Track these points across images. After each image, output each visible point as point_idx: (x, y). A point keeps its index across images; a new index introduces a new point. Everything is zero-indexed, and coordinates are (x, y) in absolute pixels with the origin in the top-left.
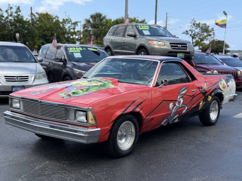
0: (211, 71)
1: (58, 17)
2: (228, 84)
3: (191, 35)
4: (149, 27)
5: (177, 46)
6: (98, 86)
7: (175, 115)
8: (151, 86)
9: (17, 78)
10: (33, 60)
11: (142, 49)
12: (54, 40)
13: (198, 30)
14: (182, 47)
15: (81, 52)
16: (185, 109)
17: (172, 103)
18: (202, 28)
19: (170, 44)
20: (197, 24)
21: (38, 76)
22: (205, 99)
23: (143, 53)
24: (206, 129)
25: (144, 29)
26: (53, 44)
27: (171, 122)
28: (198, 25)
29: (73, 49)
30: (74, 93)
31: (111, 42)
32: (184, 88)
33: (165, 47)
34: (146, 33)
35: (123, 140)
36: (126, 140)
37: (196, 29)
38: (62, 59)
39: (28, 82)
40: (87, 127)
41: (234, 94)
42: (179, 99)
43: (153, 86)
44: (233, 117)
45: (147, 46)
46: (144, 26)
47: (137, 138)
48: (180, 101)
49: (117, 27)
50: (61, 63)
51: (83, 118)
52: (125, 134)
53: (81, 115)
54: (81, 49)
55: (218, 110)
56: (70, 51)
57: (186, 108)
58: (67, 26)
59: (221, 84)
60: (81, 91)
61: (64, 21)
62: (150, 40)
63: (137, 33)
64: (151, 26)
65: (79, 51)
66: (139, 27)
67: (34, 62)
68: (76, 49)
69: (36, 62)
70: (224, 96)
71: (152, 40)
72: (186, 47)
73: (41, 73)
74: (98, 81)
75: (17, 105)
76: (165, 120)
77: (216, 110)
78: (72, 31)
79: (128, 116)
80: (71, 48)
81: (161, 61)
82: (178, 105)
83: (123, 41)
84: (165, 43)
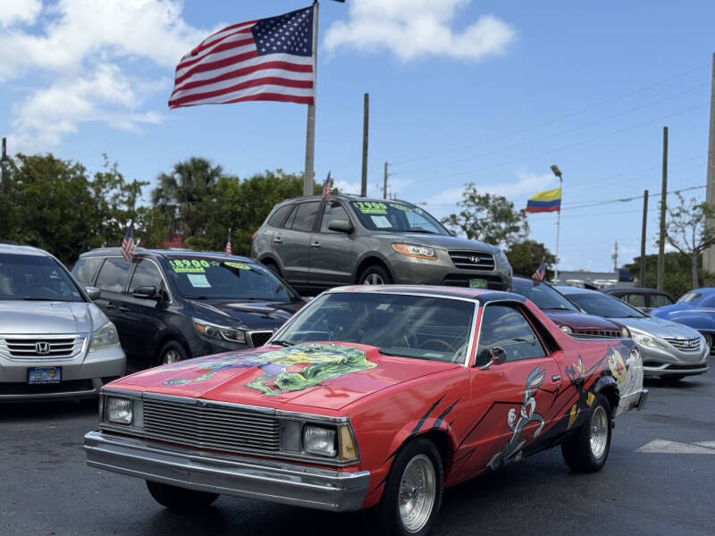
1: (83, 169)
2: (628, 361)
3: (464, 228)
4: (385, 207)
5: (469, 261)
6: (335, 364)
7: (519, 442)
8: (466, 365)
9: (43, 346)
10: (77, 294)
11: (373, 267)
12: (127, 240)
13: (484, 214)
14: (481, 262)
15: (209, 273)
16: (538, 427)
17: (514, 410)
18: (494, 209)
19: (450, 253)
20: (480, 198)
21: (97, 339)
22: (582, 402)
23: (375, 276)
24: (582, 480)
25: (374, 211)
26: (124, 249)
27: (506, 462)
28: (484, 202)
29: (185, 265)
30: (286, 382)
31: (277, 244)
32: (536, 372)
33: (438, 260)
34: (381, 222)
35: (408, 506)
36: (414, 505)
37: (478, 210)
38: (154, 292)
39: (72, 354)
40: (336, 468)
41: (641, 390)
42: (528, 399)
43: (471, 364)
44: (638, 451)
45: (389, 258)
46: (373, 204)
47: (440, 501)
48: (530, 406)
49: (294, 206)
50: (152, 304)
51: (325, 446)
52: (413, 489)
53: (319, 438)
54: (207, 265)
55: (607, 430)
56: (177, 270)
57: (543, 423)
58: (109, 194)
59: (613, 363)
60: (301, 376)
61: (101, 181)
62: (395, 243)
63: (357, 223)
64: (392, 205)
65: (202, 270)
66: (359, 205)
67: (81, 301)
68: (192, 265)
69: (84, 299)
70: (621, 393)
71: (403, 243)
72: (492, 262)
73: (103, 331)
74: (328, 351)
75: (126, 416)
76: (498, 455)
77: (601, 431)
78: (125, 208)
79: (422, 441)
80: (178, 262)
81: (482, 300)
82: (526, 416)
83: (317, 243)
84: (437, 251)
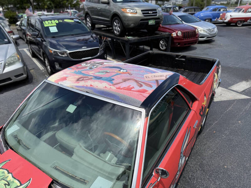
0: (175, 32)
2: (219, 74)
10: (7, 40)
11: (116, 17)
14: (153, 13)
15: (58, 26)
19: (142, 11)
23: (117, 21)
29: (49, 23)
31: (89, 8)
38: (38, 35)
45: (120, 14)
54: (57, 22)
56: (45, 26)
59: (215, 82)
62: (122, 8)
65: (55, 24)
68: (52, 23)
71: (125, 8)
72: (156, 13)
80: (46, 22)
83: (99, 8)
84: (137, 11)
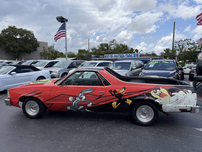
2: (174, 94)
17: (72, 97)
32: (89, 89)
41: (192, 106)
42: (80, 96)
43: (57, 85)
48: (82, 98)
54: (157, 62)
59: (155, 92)
68: (154, 63)
70: (161, 104)
82: (79, 100)
